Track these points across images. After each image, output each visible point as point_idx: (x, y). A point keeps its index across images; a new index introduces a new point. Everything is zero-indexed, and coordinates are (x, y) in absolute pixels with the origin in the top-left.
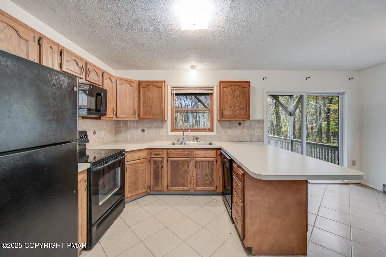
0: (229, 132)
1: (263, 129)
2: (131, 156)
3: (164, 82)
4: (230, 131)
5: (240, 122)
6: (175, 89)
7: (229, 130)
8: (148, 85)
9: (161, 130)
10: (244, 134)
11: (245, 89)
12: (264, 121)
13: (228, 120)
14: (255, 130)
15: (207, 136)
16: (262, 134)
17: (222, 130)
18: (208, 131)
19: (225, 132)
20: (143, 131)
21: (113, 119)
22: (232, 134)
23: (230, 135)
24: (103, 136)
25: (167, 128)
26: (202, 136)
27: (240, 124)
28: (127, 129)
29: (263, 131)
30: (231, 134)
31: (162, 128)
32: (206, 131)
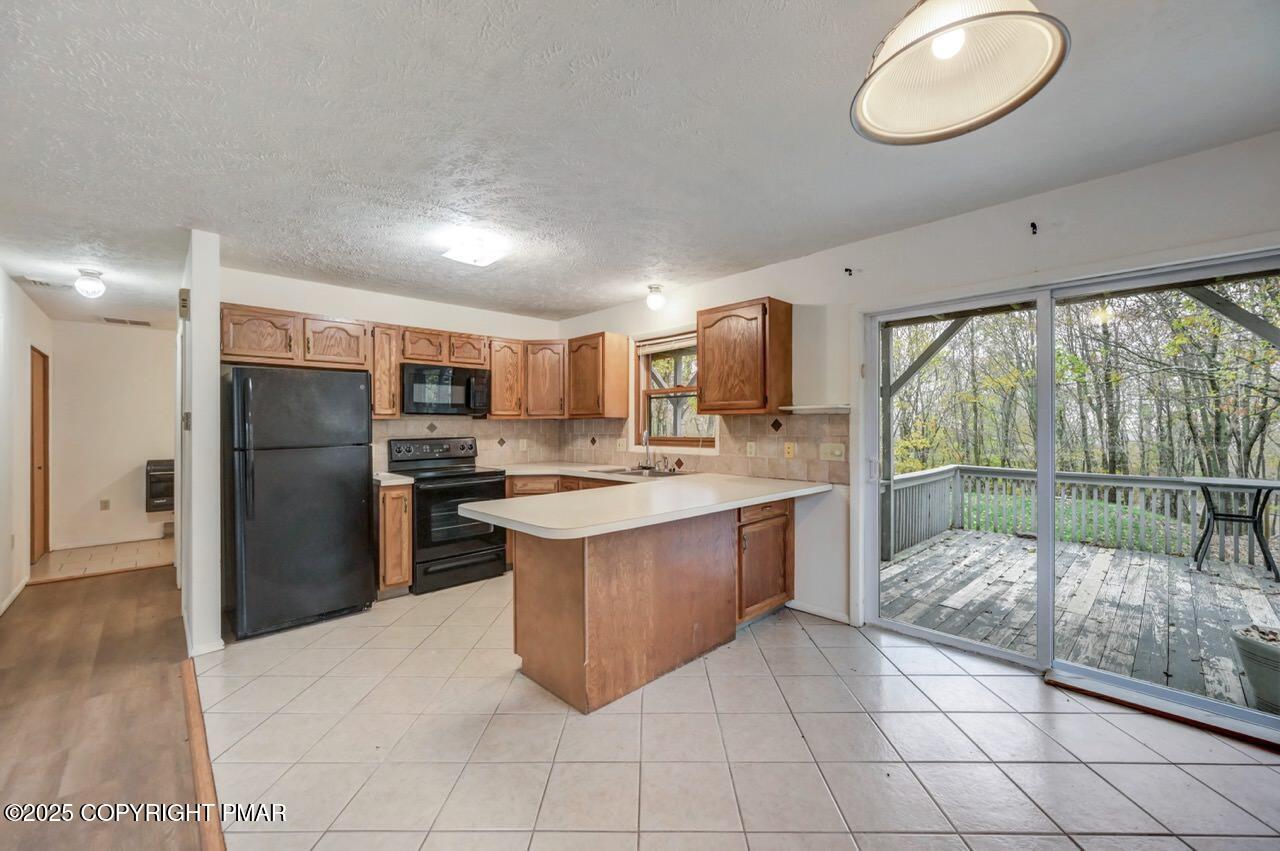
0: (748, 449)
1: (845, 440)
2: (525, 485)
3: (602, 334)
4: (751, 447)
5: (776, 420)
6: (642, 344)
7: (749, 443)
8: (580, 347)
9: (620, 441)
10: (787, 456)
11: (754, 322)
12: (848, 414)
13: (746, 415)
14: (822, 446)
15: (699, 457)
16: (843, 459)
17: (732, 444)
18: (703, 446)
19: (740, 450)
20: (593, 441)
21: (522, 417)
22: (756, 454)
23: (751, 458)
24: (525, 449)
25: (627, 437)
26: (689, 456)
27: (777, 425)
28: (574, 438)
29: (847, 449)
30: (753, 455)
31: (620, 436)
32: (698, 446)
